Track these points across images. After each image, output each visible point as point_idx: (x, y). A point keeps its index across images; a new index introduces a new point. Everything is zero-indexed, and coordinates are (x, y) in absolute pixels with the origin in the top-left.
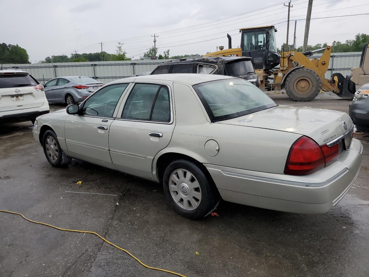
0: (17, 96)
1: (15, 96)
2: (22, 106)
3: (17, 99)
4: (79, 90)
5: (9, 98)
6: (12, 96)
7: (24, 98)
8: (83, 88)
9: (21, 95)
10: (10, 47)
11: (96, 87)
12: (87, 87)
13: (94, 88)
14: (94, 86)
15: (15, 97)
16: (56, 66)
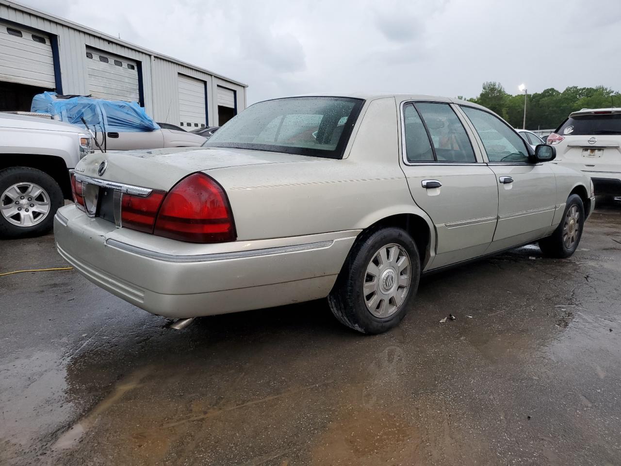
0: (593, 149)
1: (590, 149)
2: (593, 166)
3: (592, 154)
5: (580, 152)
6: (586, 148)
7: (603, 154)
9: (600, 148)
15: (589, 151)
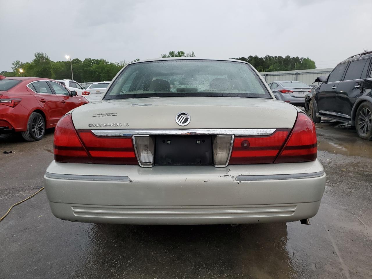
4: (283, 94)
8: (287, 92)
10: (301, 60)
11: (303, 92)
12: (290, 91)
13: (299, 93)
14: (299, 91)
16: (299, 74)
